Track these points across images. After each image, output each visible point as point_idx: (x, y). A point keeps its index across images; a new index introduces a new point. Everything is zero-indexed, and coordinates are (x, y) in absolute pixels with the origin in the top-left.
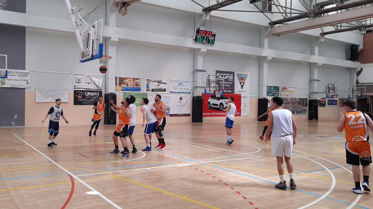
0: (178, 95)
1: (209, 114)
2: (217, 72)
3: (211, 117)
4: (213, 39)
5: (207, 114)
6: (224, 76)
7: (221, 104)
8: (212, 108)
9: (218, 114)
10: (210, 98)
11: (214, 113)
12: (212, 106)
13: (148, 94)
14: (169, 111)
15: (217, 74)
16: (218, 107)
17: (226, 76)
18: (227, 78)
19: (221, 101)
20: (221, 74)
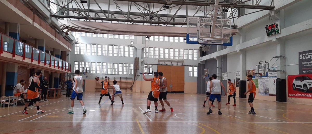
0: (273, 79)
1: (294, 95)
2: (300, 53)
3: (296, 98)
4: (277, 28)
5: (292, 95)
6: (306, 56)
7: (305, 85)
8: (296, 89)
9: (302, 95)
10: (294, 79)
11: (298, 95)
12: (296, 87)
13: (259, 79)
14: (268, 91)
15: (300, 55)
16: (302, 88)
17: (308, 56)
18: (310, 58)
19: (305, 82)
20: (303, 55)
